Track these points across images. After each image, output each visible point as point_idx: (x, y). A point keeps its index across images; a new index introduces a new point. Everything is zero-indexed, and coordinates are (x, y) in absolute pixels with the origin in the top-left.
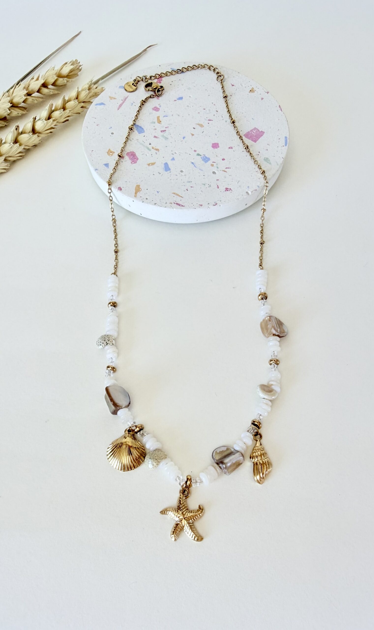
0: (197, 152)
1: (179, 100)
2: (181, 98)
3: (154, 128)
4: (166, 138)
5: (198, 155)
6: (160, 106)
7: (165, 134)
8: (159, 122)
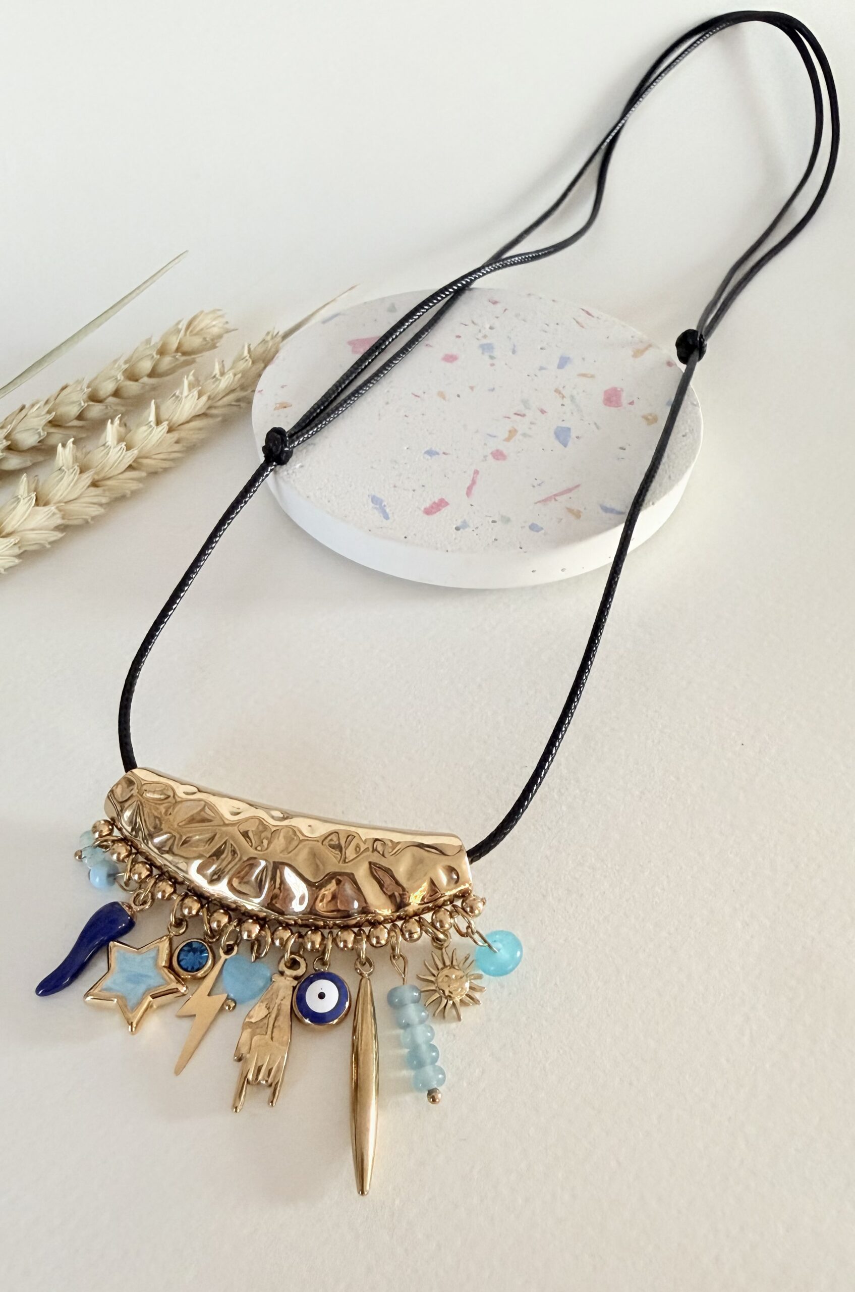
0: (491, 361)
1: (438, 450)
2: (430, 453)
3: (532, 426)
4: (525, 403)
5: (492, 357)
6: (485, 457)
7: (521, 408)
8: (512, 433)
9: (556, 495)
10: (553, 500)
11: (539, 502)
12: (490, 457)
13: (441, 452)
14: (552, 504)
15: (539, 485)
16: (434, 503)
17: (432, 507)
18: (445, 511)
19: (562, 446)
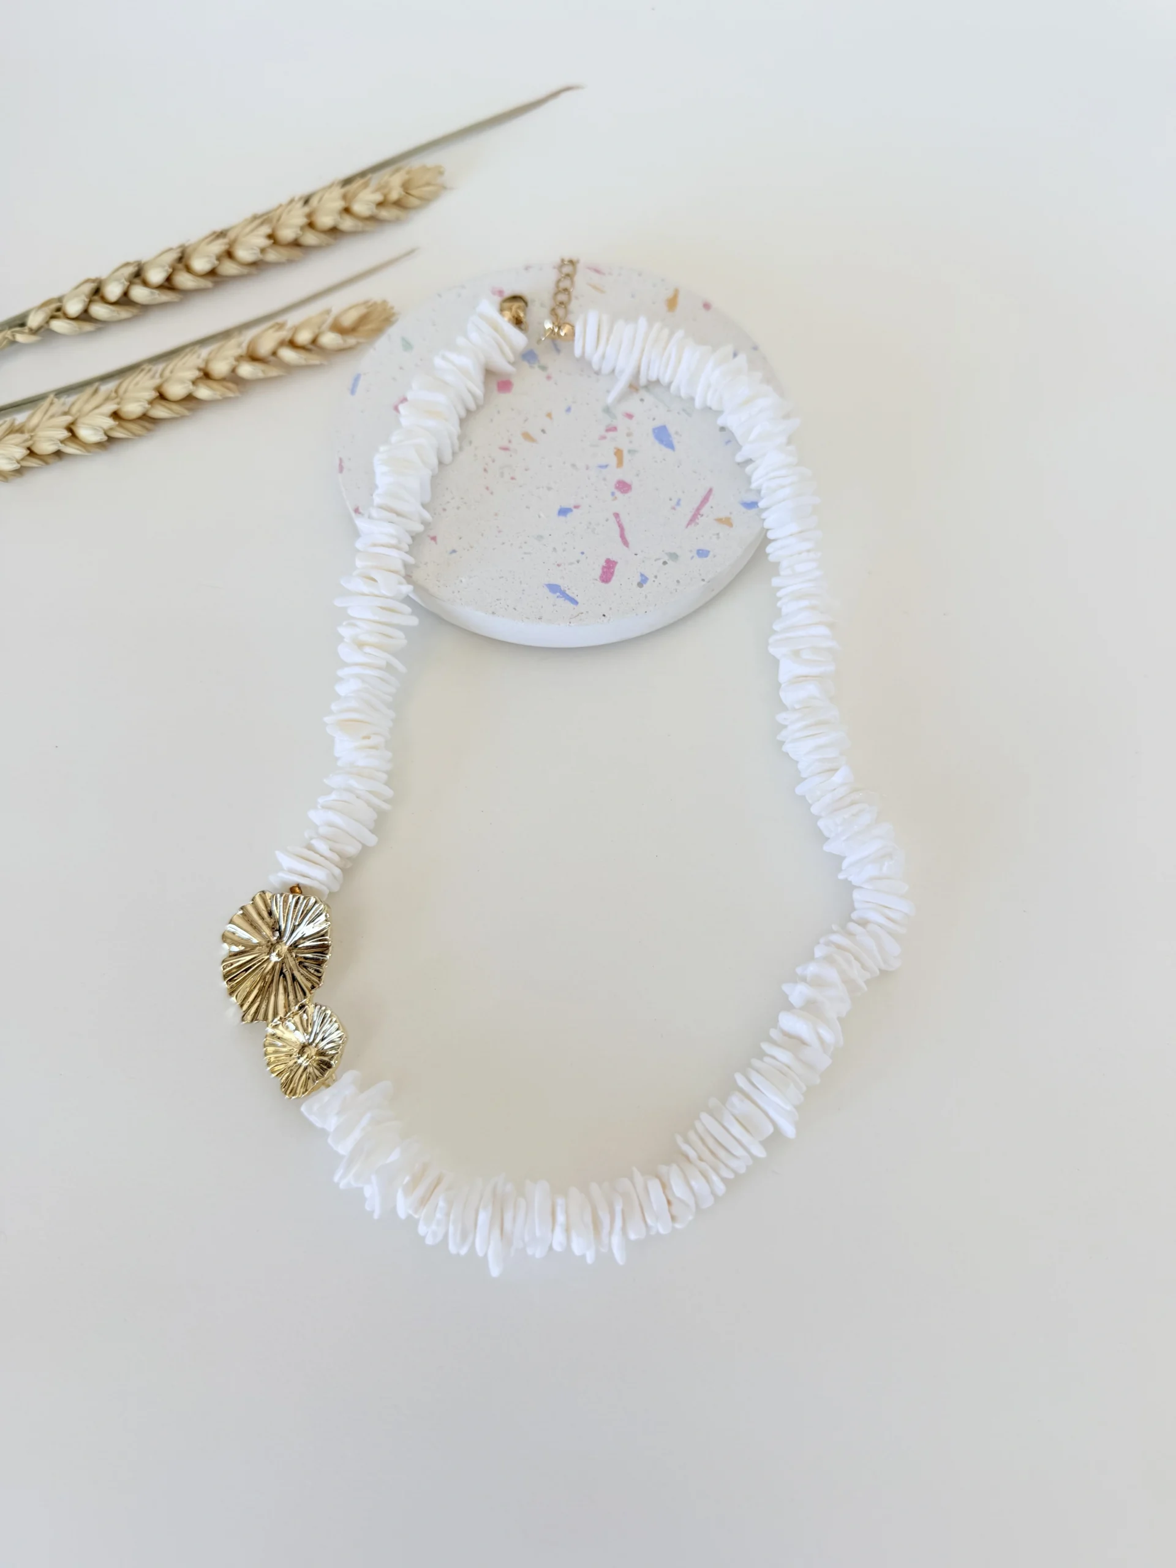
9: (698, 509)
10: (699, 516)
11: (688, 524)
12: (618, 494)
13: (571, 506)
14: (701, 520)
15: (678, 503)
16: (604, 567)
17: (604, 572)
18: (618, 570)
19: (669, 451)
